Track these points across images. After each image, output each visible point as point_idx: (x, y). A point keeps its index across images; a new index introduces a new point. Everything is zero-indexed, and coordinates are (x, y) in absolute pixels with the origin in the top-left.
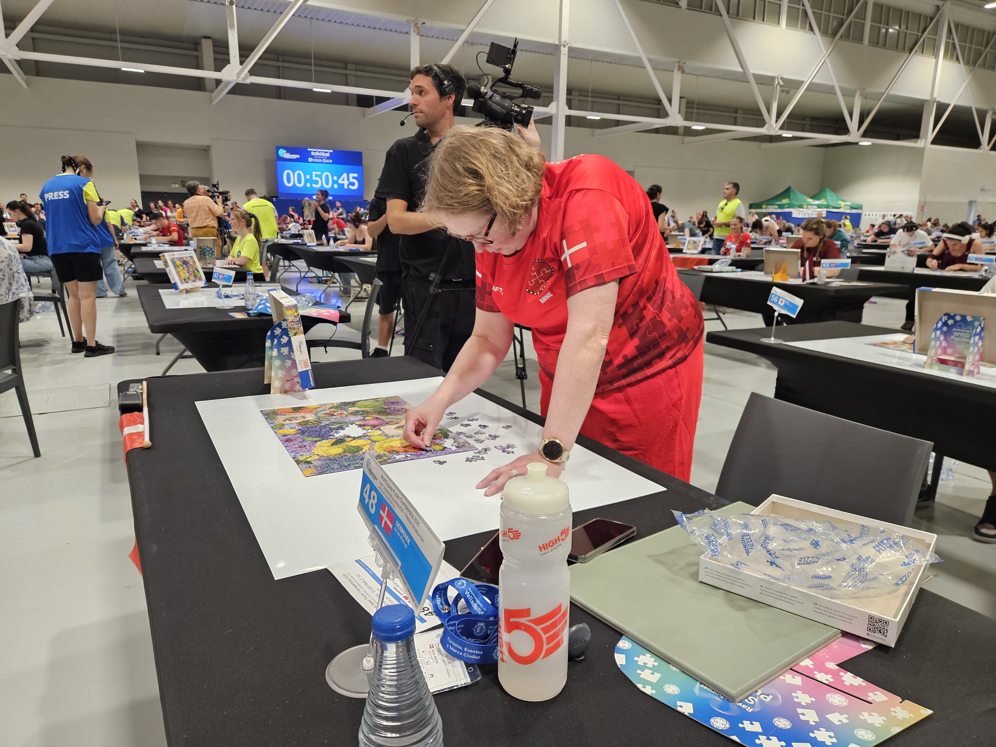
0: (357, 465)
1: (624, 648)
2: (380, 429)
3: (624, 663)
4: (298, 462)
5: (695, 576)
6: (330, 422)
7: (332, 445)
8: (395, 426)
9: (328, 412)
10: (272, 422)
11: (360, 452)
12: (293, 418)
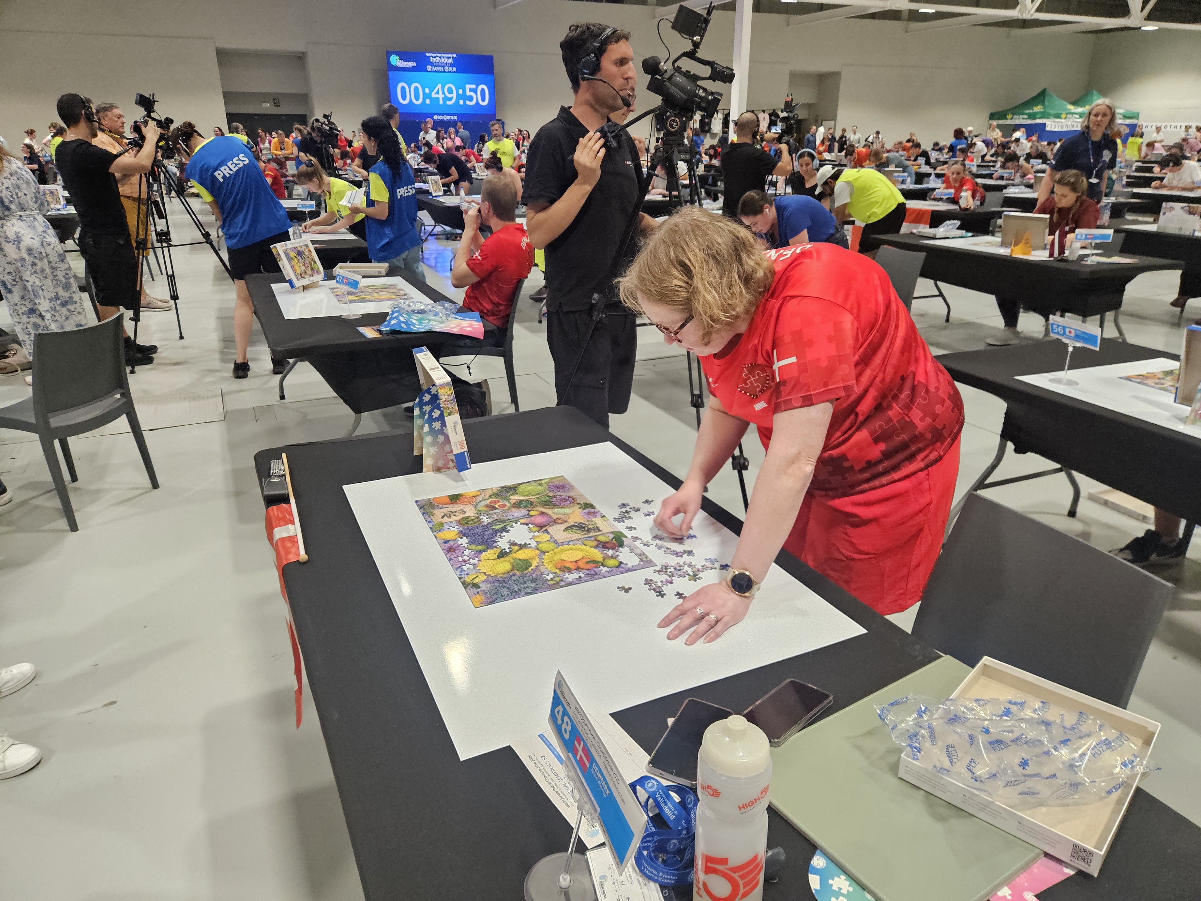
0: (529, 591)
1: (819, 867)
2: (547, 532)
3: (818, 888)
4: (465, 585)
5: (894, 768)
6: (492, 520)
7: (499, 557)
8: (563, 526)
9: (488, 502)
10: (429, 519)
11: (530, 570)
12: (452, 512)
